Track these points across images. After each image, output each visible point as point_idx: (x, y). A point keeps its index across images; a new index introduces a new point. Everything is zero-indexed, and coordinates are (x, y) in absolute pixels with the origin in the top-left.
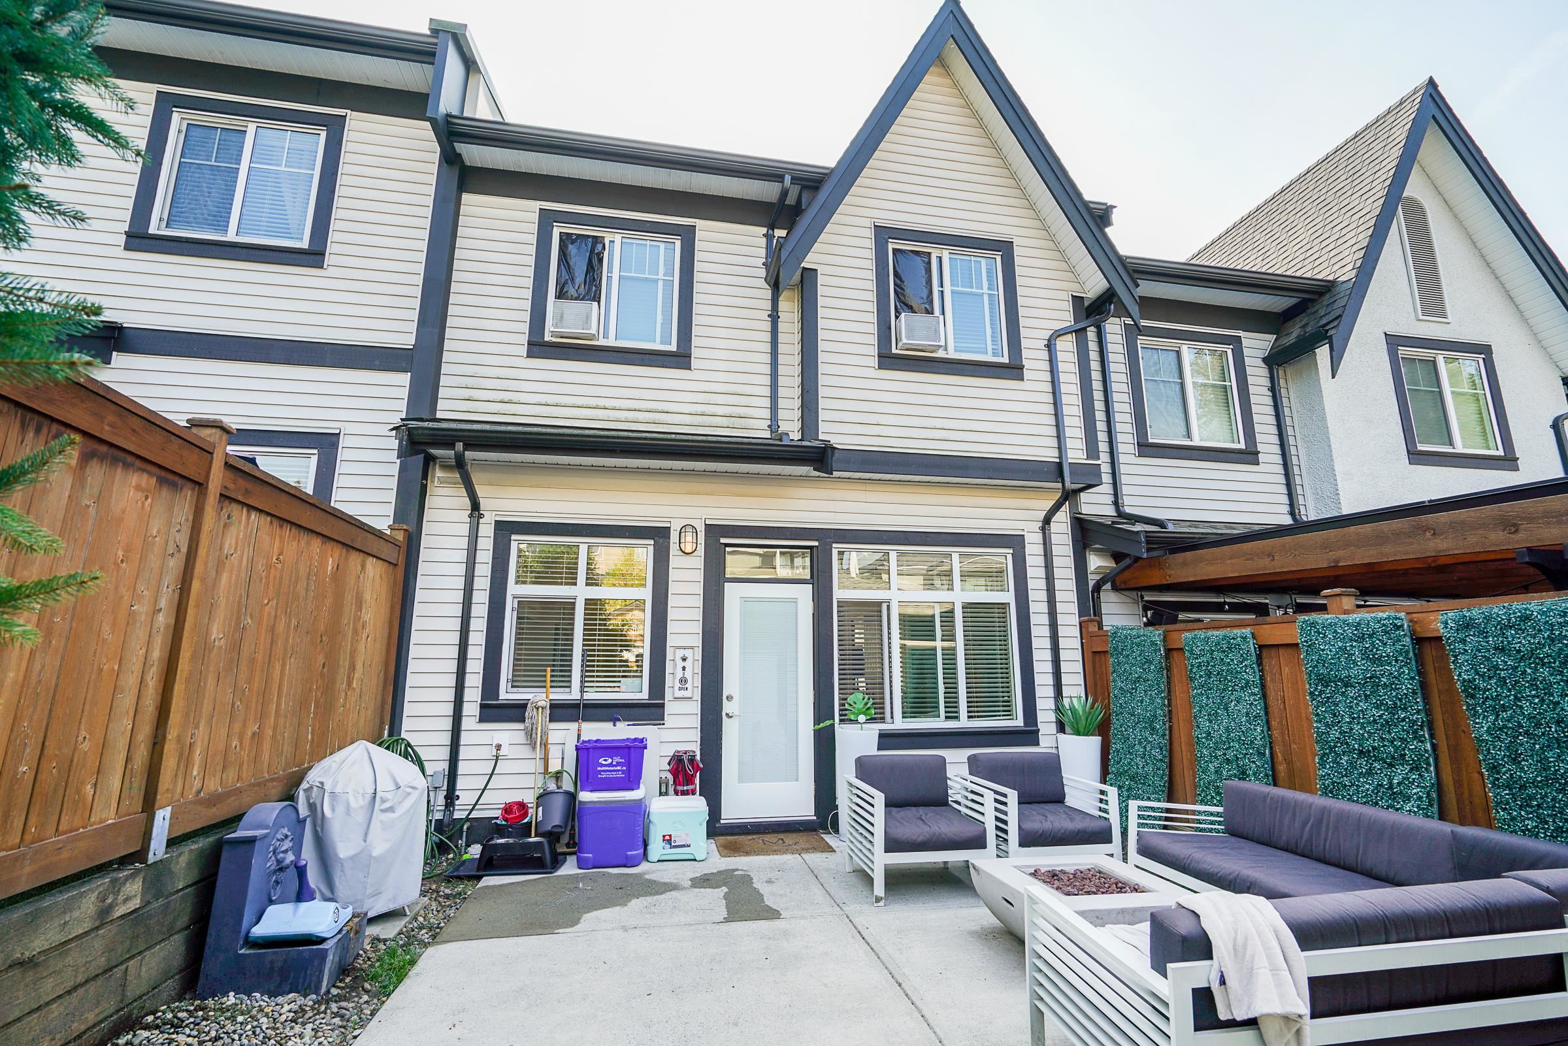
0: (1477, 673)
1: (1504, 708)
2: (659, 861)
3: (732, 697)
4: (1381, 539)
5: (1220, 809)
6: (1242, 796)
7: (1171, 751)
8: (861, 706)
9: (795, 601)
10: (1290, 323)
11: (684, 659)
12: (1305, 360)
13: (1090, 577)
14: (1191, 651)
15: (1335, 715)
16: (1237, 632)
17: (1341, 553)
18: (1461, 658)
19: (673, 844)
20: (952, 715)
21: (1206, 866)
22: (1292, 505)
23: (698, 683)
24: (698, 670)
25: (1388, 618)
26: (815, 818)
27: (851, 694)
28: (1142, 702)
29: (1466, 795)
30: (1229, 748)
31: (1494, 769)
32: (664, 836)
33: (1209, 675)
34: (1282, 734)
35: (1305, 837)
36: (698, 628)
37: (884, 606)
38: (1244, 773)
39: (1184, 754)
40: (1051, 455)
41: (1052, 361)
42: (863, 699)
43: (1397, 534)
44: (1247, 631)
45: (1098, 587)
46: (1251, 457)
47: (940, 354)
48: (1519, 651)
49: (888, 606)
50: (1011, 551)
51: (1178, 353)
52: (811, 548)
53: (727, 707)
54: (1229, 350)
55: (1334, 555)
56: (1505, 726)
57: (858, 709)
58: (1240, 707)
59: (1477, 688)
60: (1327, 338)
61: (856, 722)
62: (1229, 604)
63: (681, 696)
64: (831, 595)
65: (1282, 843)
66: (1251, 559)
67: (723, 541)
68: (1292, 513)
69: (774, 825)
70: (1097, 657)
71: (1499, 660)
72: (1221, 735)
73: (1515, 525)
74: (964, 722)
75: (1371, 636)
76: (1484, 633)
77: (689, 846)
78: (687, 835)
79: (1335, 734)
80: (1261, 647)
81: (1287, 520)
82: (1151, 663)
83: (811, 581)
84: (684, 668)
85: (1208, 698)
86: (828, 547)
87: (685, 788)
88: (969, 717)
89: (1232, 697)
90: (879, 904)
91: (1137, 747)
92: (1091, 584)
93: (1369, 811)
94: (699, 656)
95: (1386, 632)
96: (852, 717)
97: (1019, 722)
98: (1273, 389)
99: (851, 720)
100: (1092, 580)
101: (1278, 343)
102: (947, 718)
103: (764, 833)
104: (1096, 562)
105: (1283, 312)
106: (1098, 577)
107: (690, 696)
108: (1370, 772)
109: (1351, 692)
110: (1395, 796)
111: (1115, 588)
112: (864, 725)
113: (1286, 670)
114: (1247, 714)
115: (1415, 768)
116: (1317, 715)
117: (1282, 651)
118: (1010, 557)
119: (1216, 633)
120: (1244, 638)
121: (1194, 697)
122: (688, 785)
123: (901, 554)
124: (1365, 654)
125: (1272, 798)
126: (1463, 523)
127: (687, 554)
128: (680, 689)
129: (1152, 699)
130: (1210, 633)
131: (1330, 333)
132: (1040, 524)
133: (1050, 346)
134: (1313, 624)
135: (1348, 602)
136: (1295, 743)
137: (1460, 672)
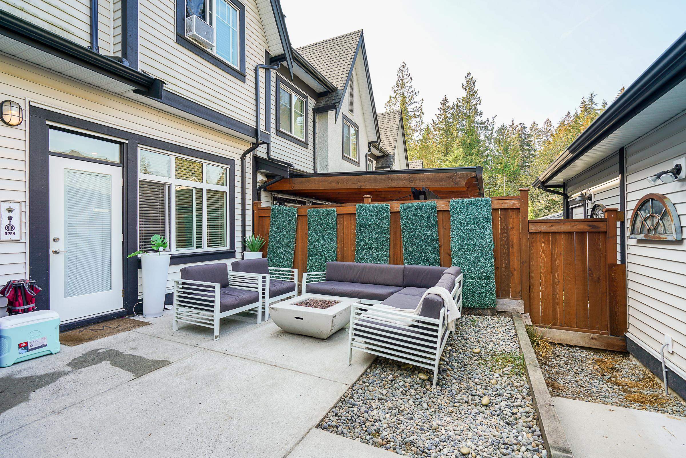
0: (407, 222)
1: (412, 232)
2: (14, 364)
3: (59, 239)
4: (376, 181)
5: (325, 272)
6: (334, 267)
7: (295, 255)
8: (160, 242)
9: (109, 177)
10: (321, 98)
11: (10, 210)
12: (324, 114)
13: (257, 184)
14: (311, 216)
15: (364, 237)
16: (332, 209)
17: (362, 184)
18: (404, 218)
19: (29, 348)
20: (200, 246)
21: (340, 291)
22: (314, 166)
23: (26, 229)
24: (26, 218)
25: (386, 205)
26: (124, 309)
27: (152, 236)
28: (285, 236)
29: (396, 258)
30: (322, 251)
31: (406, 249)
32: (20, 345)
33: (317, 224)
34: (341, 245)
35: (357, 276)
36: (25, 187)
37: (167, 187)
38: (327, 259)
39: (300, 255)
40: (253, 124)
41: (256, 78)
42: (161, 238)
43: (381, 179)
44: (335, 209)
45: (260, 189)
46: (306, 146)
47: (209, 50)
48: (419, 216)
49: (169, 187)
50: (229, 167)
51: (290, 95)
52: (121, 144)
53: (53, 247)
54: (304, 100)
55: (360, 184)
56: (411, 237)
57: (158, 244)
58: (328, 236)
59: (406, 227)
60: (335, 108)
61: (158, 251)
62: (298, 200)
63: (9, 239)
64: (137, 176)
65: (348, 280)
66: (330, 183)
67: (48, 122)
68: (314, 170)
69: (95, 319)
70: (261, 218)
71: (413, 218)
72: (319, 247)
73: (412, 181)
74: (206, 249)
75: (380, 211)
76: (411, 210)
77: (46, 345)
78: (44, 338)
79: (363, 243)
80: (338, 214)
81: (312, 172)
82: (291, 221)
83: (122, 165)
84: (10, 218)
85: (315, 233)
86: (134, 146)
87: (26, 307)
88: (208, 246)
89: (326, 233)
90: (217, 339)
91: (280, 254)
92: (258, 187)
93: (372, 265)
94: (26, 208)
95: (385, 210)
96: (155, 248)
97: (228, 248)
98: (314, 121)
99: (153, 250)
100: (258, 185)
101: (317, 105)
102: (197, 247)
103: (87, 325)
104: (260, 178)
105: (319, 93)
106: (260, 185)
107: (18, 239)
108: (372, 254)
109: (371, 229)
110: (378, 260)
111: (265, 190)
112: (161, 253)
113: (345, 223)
114: (331, 239)
115: (385, 251)
116: (358, 237)
117: (345, 216)
118: (228, 169)
119: (323, 209)
120: (334, 211)
121: (309, 233)
122: (28, 304)
123: (177, 158)
124: (377, 218)
125: (346, 266)
126: (400, 178)
127: (11, 125)
128: (6, 234)
129: (290, 235)
130: (320, 209)
131: (337, 107)
132: (241, 156)
133: (256, 70)
134: (362, 207)
135: (370, 200)
136: (345, 247)
137: (403, 222)
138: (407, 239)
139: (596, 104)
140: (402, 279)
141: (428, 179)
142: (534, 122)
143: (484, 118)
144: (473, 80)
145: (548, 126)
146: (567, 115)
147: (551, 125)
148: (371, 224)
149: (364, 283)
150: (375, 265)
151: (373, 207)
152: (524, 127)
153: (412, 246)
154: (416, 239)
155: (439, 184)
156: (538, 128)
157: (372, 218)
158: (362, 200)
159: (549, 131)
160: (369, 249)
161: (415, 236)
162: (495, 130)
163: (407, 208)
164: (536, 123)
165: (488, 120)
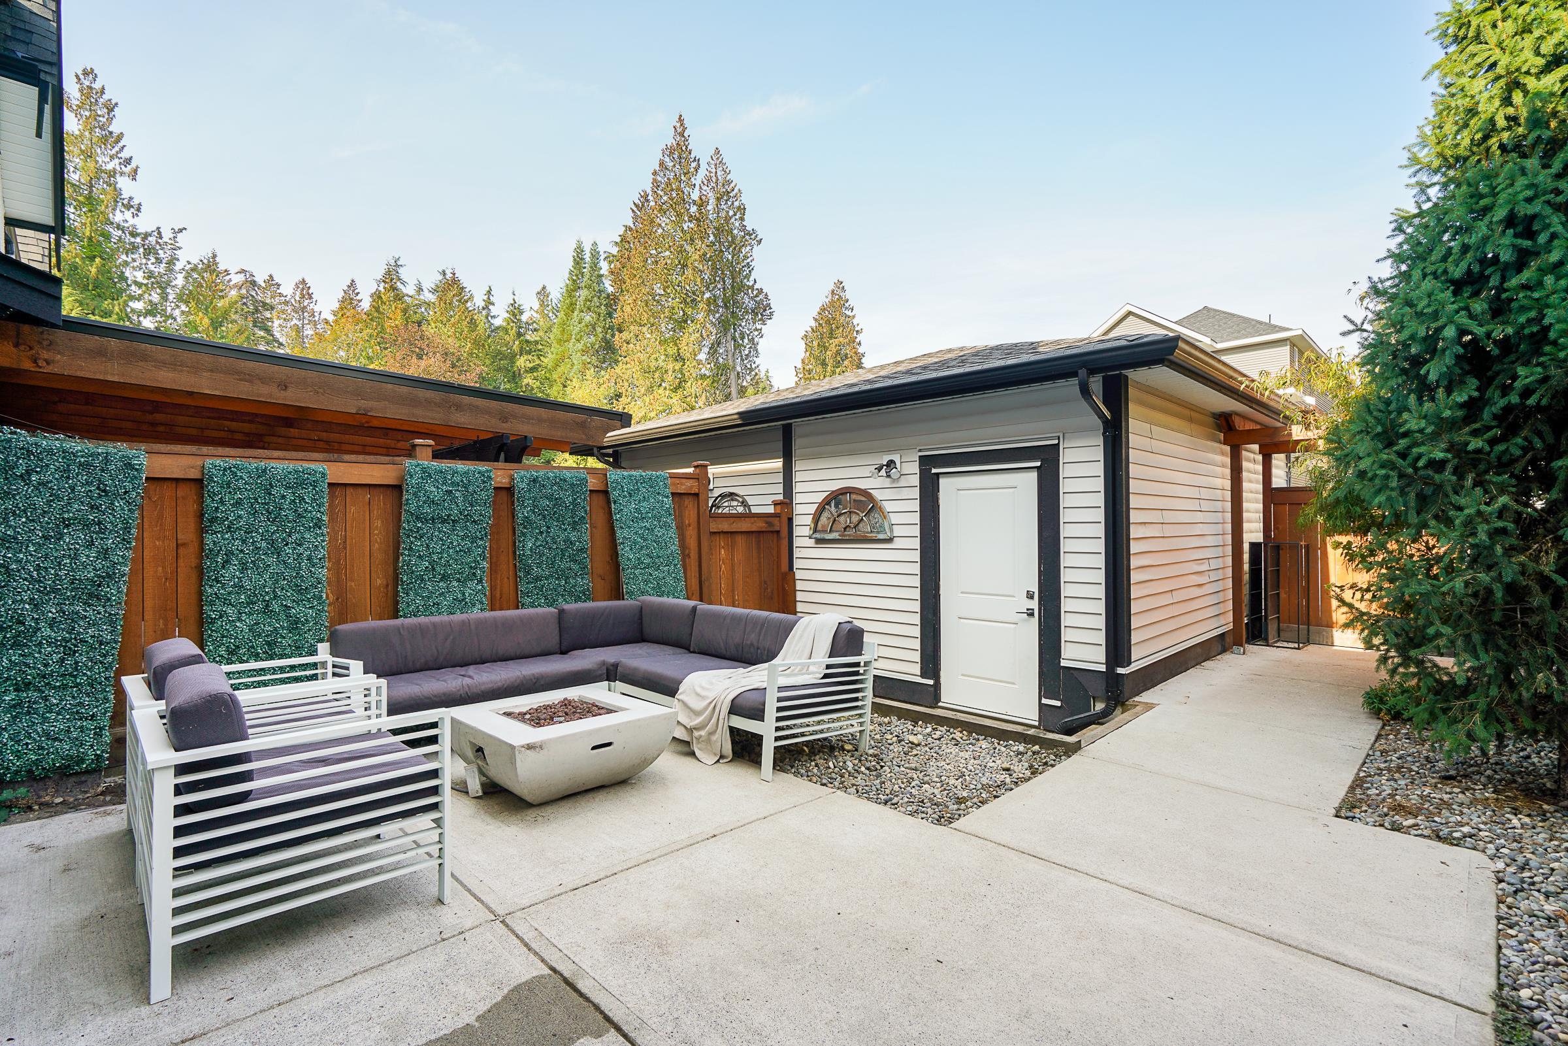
0: (533, 512)
1: (541, 533)
4: (414, 402)
15: (427, 548)
16: (314, 467)
17: (371, 404)
31: (528, 572)
43: (429, 402)
44: (323, 467)
48: (556, 499)
55: (363, 404)
56: (540, 545)
58: (301, 549)
71: (545, 503)
73: (506, 418)
75: (473, 483)
79: (425, 564)
80: (330, 484)
82: (117, 496)
89: (290, 540)
95: (484, 482)
109: (446, 528)
113: (351, 509)
114: (310, 557)
115: (480, 581)
116: (411, 550)
120: (324, 475)
124: (465, 499)
126: (477, 407)
135: (429, 451)
136: (352, 580)
137: (522, 513)
138: (531, 550)
139: (403, 283)
140: (557, 638)
141: (541, 420)
142: (271, 276)
143: (144, 224)
144: (106, 97)
145: (303, 296)
146: (349, 286)
147: (311, 298)
148: (449, 516)
149: (512, 659)
150: (458, 617)
151: (455, 472)
152: (255, 281)
153: (539, 565)
154: (550, 548)
155: (559, 434)
156: (281, 295)
157: (454, 500)
158: (411, 452)
159: (305, 307)
160: (441, 580)
161: (547, 543)
162: (179, 266)
163: (534, 481)
164: (277, 279)
165: (159, 233)
